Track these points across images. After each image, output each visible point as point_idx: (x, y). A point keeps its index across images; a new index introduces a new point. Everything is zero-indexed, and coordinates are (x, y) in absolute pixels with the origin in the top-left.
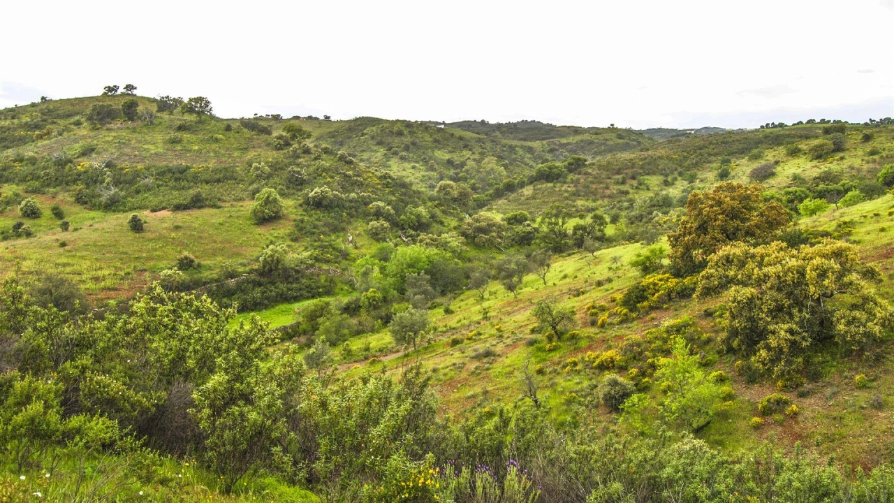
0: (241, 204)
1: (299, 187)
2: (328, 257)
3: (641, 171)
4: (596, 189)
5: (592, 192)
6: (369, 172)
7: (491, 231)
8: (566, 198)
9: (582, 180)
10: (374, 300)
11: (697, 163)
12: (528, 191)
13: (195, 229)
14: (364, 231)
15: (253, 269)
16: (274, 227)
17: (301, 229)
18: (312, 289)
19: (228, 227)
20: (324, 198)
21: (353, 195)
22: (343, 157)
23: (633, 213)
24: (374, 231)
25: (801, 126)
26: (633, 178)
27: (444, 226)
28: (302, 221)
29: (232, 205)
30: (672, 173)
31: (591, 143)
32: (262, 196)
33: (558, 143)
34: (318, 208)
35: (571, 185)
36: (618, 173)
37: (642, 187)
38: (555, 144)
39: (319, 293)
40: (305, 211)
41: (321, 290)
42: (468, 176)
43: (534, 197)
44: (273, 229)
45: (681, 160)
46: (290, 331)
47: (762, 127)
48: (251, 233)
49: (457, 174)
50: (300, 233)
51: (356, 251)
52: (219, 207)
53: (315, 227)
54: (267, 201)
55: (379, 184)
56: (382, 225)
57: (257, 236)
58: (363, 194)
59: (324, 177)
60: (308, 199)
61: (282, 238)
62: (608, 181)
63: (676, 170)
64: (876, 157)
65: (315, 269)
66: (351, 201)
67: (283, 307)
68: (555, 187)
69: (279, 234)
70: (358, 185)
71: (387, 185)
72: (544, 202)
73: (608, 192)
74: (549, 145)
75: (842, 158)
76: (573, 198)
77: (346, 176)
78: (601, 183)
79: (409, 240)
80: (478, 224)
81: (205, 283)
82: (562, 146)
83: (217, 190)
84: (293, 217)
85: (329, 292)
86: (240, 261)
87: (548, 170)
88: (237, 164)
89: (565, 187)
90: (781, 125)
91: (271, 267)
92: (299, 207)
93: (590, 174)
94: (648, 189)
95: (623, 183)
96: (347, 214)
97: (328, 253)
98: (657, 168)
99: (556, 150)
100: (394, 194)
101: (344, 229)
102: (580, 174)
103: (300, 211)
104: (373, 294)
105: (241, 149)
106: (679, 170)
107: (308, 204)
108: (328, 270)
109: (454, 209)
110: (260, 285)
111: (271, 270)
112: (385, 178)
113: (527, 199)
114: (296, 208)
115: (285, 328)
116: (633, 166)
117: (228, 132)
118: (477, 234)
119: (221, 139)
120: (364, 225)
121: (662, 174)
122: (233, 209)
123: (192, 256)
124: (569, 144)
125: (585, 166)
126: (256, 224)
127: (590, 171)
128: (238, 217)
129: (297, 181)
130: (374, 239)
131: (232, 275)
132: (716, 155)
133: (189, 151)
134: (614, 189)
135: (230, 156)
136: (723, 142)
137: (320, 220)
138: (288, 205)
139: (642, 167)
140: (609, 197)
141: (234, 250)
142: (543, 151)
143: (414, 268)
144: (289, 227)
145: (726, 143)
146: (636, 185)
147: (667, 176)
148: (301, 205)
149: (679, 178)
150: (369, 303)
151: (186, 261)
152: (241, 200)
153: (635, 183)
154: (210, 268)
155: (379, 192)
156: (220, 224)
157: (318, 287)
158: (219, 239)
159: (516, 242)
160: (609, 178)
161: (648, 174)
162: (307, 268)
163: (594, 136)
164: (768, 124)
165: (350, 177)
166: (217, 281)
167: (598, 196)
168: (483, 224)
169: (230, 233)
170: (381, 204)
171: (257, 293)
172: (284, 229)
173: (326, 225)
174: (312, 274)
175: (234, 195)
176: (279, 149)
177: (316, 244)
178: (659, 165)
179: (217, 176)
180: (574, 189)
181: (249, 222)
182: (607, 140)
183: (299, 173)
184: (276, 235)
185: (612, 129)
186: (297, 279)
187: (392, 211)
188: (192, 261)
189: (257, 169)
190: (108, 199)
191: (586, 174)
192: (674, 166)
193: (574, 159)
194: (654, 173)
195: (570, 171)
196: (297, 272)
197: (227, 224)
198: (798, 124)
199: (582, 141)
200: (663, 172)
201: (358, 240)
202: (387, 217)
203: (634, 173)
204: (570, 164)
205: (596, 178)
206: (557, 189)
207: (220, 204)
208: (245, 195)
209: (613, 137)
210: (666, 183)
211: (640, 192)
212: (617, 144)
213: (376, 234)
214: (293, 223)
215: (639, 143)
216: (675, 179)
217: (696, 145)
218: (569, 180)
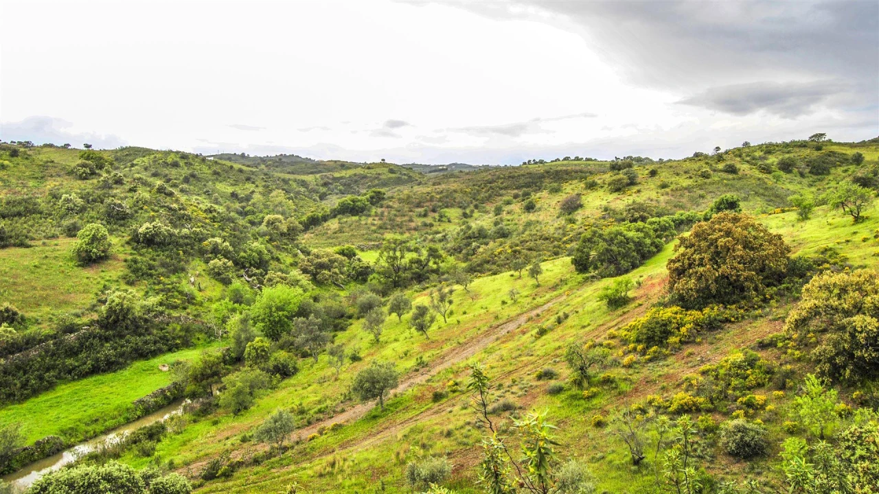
0: (56, 242)
1: (122, 222)
2: (175, 302)
3: (440, 204)
4: (402, 222)
5: (398, 225)
6: (191, 205)
7: (332, 267)
8: (375, 232)
9: (386, 214)
10: (263, 350)
11: (490, 196)
12: (333, 224)
13: (6, 273)
14: (204, 270)
15: (94, 321)
16: (104, 270)
17: (135, 271)
18: (168, 341)
19: (46, 269)
20: (157, 234)
21: (185, 231)
22: (162, 189)
23: (449, 245)
24: (216, 270)
25: (558, 163)
26: (434, 211)
27: (281, 263)
28: (135, 262)
29: (43, 243)
30: (468, 206)
31: (365, 177)
32: (88, 233)
33: (331, 177)
34: (149, 246)
35: (376, 218)
36: (419, 205)
37: (444, 219)
38: (328, 178)
39: (177, 344)
40: (135, 250)
41: (178, 341)
42: (255, 210)
43: (341, 231)
44: (103, 271)
45: (475, 194)
46: (168, 394)
47: (525, 163)
48: (77, 277)
49: (243, 208)
50: (136, 274)
51: (201, 294)
52: (28, 246)
53: (151, 267)
54: (94, 239)
55: (206, 218)
56: (224, 263)
57: (85, 280)
58: (194, 229)
59: (146, 211)
60: (137, 235)
61: (117, 281)
62: (411, 213)
63: (472, 203)
64: (667, 190)
65: (164, 317)
66: (186, 237)
67: (139, 364)
68: (360, 220)
69: (110, 277)
70: (186, 220)
71: (213, 219)
72: (353, 235)
73: (413, 225)
74: (322, 179)
75: (639, 191)
76: (381, 231)
77: (170, 209)
78: (404, 216)
79: (254, 280)
80: (319, 260)
81: (41, 341)
82: (335, 179)
83: (21, 225)
84: (122, 256)
85: (187, 344)
86: (74, 311)
87: (352, 203)
88: (36, 195)
89: (370, 220)
90: (541, 162)
91: (118, 317)
92: (126, 245)
93: (391, 207)
94: (449, 221)
95: (425, 215)
96: (184, 252)
97: (173, 297)
98: (455, 202)
99: (330, 184)
100: (223, 230)
101: (183, 270)
102: (382, 207)
103: (128, 249)
104: (260, 344)
105: (37, 178)
106: (475, 203)
107: (138, 242)
108: (179, 317)
109: (286, 244)
110: (107, 339)
111: (115, 322)
112: (211, 212)
113: (335, 233)
114: (123, 246)
115: (163, 391)
116: (431, 200)
117: (15, 158)
118: (318, 271)
119: (8, 166)
120: (202, 263)
121: (460, 207)
122: (47, 248)
123: (14, 308)
124: (342, 178)
125: (383, 199)
126: (80, 266)
127: (391, 204)
128: (55, 258)
129: (117, 214)
130: (216, 280)
131: (71, 329)
132: (506, 188)
134: (419, 221)
135: (24, 186)
136: (509, 177)
137: (154, 260)
138: (116, 242)
139: (440, 200)
140: (415, 229)
141: (62, 297)
142: (317, 185)
143: (284, 311)
144: (122, 269)
145: (513, 177)
146: (438, 218)
147: (464, 209)
148: (128, 243)
149: (476, 211)
150: (257, 354)
151: (6, 315)
152: (54, 237)
153: (436, 215)
154: (37, 322)
155: (208, 227)
156: (35, 266)
157: (174, 338)
158: (39, 284)
159: (352, 278)
160: (411, 211)
161: (447, 207)
162: (155, 316)
163: (366, 171)
164: (529, 161)
165: (175, 210)
166: (54, 337)
167: (404, 229)
168: (325, 260)
169: (51, 277)
170: (218, 240)
171: (107, 350)
172: (115, 271)
173: (163, 265)
174: (162, 322)
175: (44, 232)
176: (85, 179)
177: (157, 287)
178: (455, 198)
179: (15, 209)
180: (380, 222)
181: (71, 264)
182: (379, 174)
183: (120, 206)
184: (108, 278)
185: (383, 164)
186: (147, 329)
187: (231, 248)
188: (15, 314)
189: (68, 201)
191: (388, 207)
192: (469, 199)
193: (374, 192)
194: (452, 206)
195: (373, 204)
196: (146, 321)
197: (45, 267)
198: (556, 161)
199: (355, 175)
200: (461, 205)
201: (199, 280)
202: (226, 255)
203: (435, 206)
204: (372, 198)
205: (399, 211)
206: (363, 222)
207: (29, 243)
208: (57, 231)
209: (384, 172)
210: (465, 215)
211: (443, 224)
212: (390, 178)
213: (219, 274)
214: (124, 264)
215: (410, 177)
216: (472, 212)
217: (486, 179)
218: (373, 213)
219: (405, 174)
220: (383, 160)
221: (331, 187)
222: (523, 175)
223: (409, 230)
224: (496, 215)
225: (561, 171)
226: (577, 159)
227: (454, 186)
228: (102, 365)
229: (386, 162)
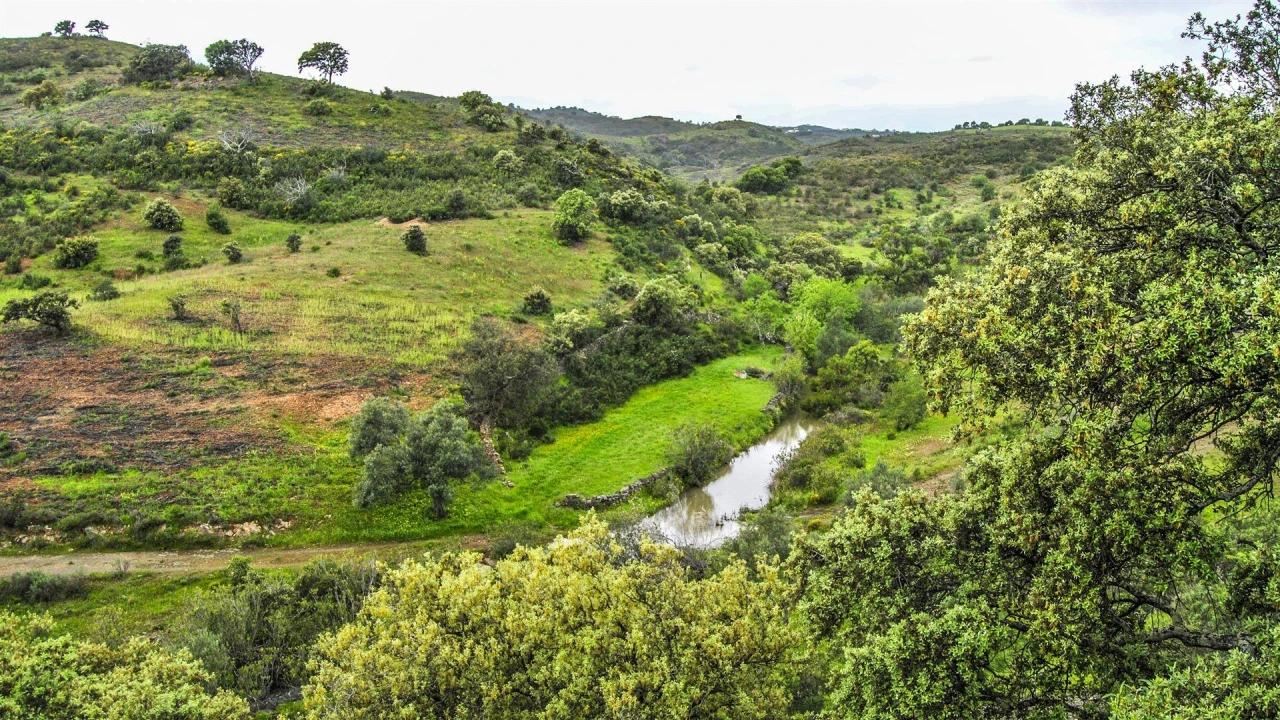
0: (518, 213)
3: (884, 182)
4: (837, 206)
5: (833, 210)
9: (812, 193)
11: (952, 173)
13: (494, 250)
15: (626, 314)
16: (591, 249)
17: (628, 254)
19: (531, 247)
20: (635, 207)
24: (710, 257)
25: (1009, 127)
26: (876, 191)
28: (621, 242)
29: (506, 215)
30: (923, 186)
31: (714, 142)
33: (665, 140)
34: (625, 222)
35: (801, 200)
36: (853, 183)
37: (892, 204)
38: (660, 141)
40: (612, 226)
44: (592, 252)
45: (928, 169)
47: (958, 127)
50: (630, 258)
51: (705, 287)
52: (490, 218)
53: (642, 250)
56: (718, 249)
58: (659, 202)
59: (594, 176)
60: (610, 207)
62: (846, 194)
63: (926, 182)
68: (779, 200)
69: (604, 260)
73: (853, 210)
74: (652, 143)
76: (812, 217)
78: (838, 197)
79: (749, 273)
82: (672, 144)
83: (463, 190)
84: (600, 235)
89: (793, 202)
90: (984, 125)
91: (659, 310)
93: (816, 184)
94: (901, 207)
95: (866, 198)
96: (667, 232)
98: (903, 179)
99: (665, 150)
101: (675, 255)
102: (804, 183)
103: (604, 226)
105: (435, 128)
106: (930, 183)
107: (613, 216)
111: (654, 316)
117: (389, 101)
119: (391, 111)
120: (688, 248)
121: (912, 187)
122: (513, 220)
124: (680, 142)
125: (802, 171)
126: (564, 245)
127: (814, 179)
128: (531, 233)
130: (710, 270)
131: (616, 322)
132: (973, 162)
133: (355, 128)
134: (860, 206)
136: (975, 146)
139: (882, 177)
140: (858, 217)
142: (645, 151)
144: (610, 250)
145: (982, 146)
146: (884, 201)
147: (918, 190)
148: (600, 217)
149: (935, 193)
151: (538, 301)
152: (511, 206)
153: (881, 197)
156: (517, 243)
160: (845, 191)
161: (894, 186)
163: (716, 132)
164: (966, 124)
167: (843, 215)
169: (542, 257)
170: (699, 218)
172: (604, 253)
173: (653, 247)
174: (691, 320)
175: (495, 199)
176: (495, 131)
178: (902, 174)
179: (441, 170)
180: (807, 205)
181: (553, 242)
182: (735, 138)
184: (602, 261)
185: (738, 123)
186: (679, 328)
187: (714, 229)
188: (547, 301)
189: (507, 158)
190: (298, 201)
191: (812, 183)
192: (921, 177)
193: (790, 162)
194: (900, 186)
195: (791, 178)
197: (527, 244)
198: (1006, 124)
199: (700, 138)
200: (912, 184)
203: (886, 180)
204: (788, 170)
205: (828, 190)
206: (785, 204)
207: (490, 212)
208: (511, 198)
209: (743, 135)
210: (921, 199)
211: (892, 211)
212: (754, 144)
213: (711, 262)
214: (609, 244)
215: (780, 143)
216: (930, 195)
217: (939, 147)
218: (794, 192)
219: (772, 139)
220: (739, 117)
221: (669, 154)
222: (996, 144)
223: (849, 217)
224: (986, 200)
225: (1051, 139)
226: (1040, 122)
227: (895, 157)
228: (675, 367)
229: (743, 119)
